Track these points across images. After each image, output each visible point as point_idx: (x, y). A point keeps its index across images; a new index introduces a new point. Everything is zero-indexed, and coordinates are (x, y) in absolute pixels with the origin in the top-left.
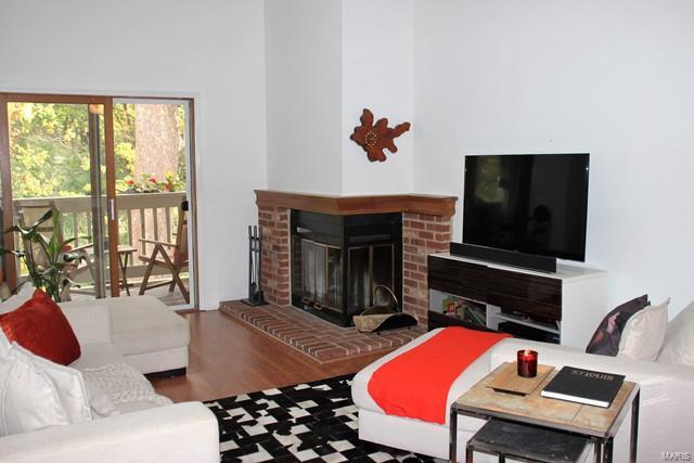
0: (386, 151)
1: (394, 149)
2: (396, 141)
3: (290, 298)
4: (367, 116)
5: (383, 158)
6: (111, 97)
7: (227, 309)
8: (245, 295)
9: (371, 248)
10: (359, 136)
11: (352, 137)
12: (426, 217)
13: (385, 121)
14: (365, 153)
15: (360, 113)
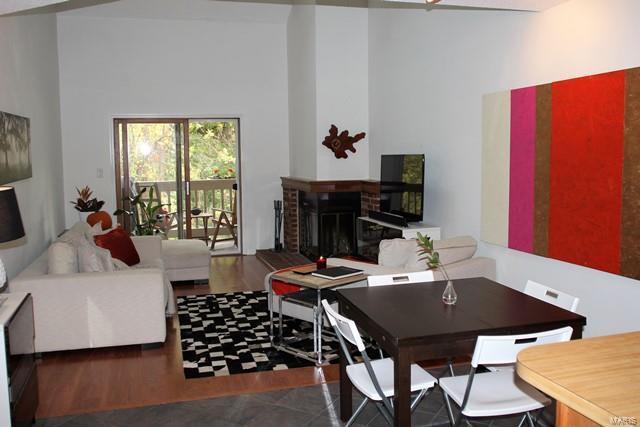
0: (348, 152)
1: (354, 151)
2: (355, 145)
3: (298, 248)
4: (334, 130)
5: (346, 156)
6: (187, 119)
7: (261, 254)
8: (273, 246)
9: (338, 215)
10: (328, 143)
11: (324, 143)
12: (370, 195)
13: (347, 132)
14: (333, 154)
15: (330, 128)
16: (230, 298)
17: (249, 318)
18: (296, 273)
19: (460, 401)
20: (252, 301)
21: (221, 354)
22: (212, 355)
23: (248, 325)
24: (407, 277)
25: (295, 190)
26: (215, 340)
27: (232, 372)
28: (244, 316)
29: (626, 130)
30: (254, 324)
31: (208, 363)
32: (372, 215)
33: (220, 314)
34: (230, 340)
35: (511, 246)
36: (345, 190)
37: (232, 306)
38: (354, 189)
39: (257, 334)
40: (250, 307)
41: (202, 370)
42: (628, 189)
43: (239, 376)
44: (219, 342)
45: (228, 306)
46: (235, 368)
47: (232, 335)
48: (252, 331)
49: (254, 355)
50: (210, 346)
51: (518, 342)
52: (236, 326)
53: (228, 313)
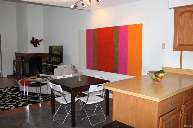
0: (37, 45)
1: (39, 45)
2: (40, 43)
3: (22, 74)
4: (33, 38)
5: (37, 46)
7: (9, 76)
8: (13, 74)
9: (35, 63)
10: (32, 42)
11: (30, 42)
12: (45, 57)
13: (37, 39)
14: (33, 45)
15: (32, 38)
16: (5, 89)
17: (14, 94)
18: (31, 78)
19: (85, 102)
20: (12, 89)
21: (10, 103)
22: (7, 104)
23: (15, 95)
24: (66, 76)
25: (19, 56)
26: (6, 100)
27: (16, 107)
28: (12, 93)
29: (114, 40)
30: (16, 95)
31: (7, 106)
32: (47, 62)
33: (4, 94)
34: (11, 100)
35: (87, 69)
36: (36, 56)
37: (7, 91)
38: (39, 56)
39: (19, 97)
40: (13, 91)
41: (6, 108)
42: (115, 53)
43: (18, 108)
44: (7, 101)
45: (5, 91)
46: (16, 106)
47: (11, 98)
48: (17, 97)
49: (20, 102)
50: (5, 102)
51: (98, 86)
52: (11, 96)
53: (6, 93)
